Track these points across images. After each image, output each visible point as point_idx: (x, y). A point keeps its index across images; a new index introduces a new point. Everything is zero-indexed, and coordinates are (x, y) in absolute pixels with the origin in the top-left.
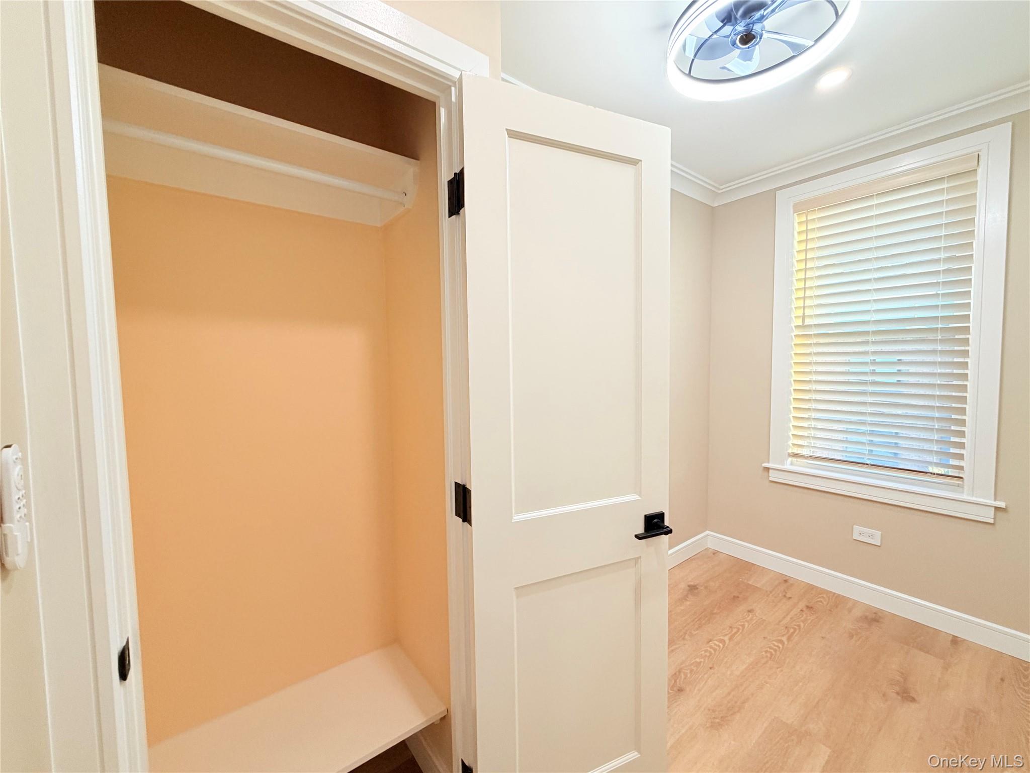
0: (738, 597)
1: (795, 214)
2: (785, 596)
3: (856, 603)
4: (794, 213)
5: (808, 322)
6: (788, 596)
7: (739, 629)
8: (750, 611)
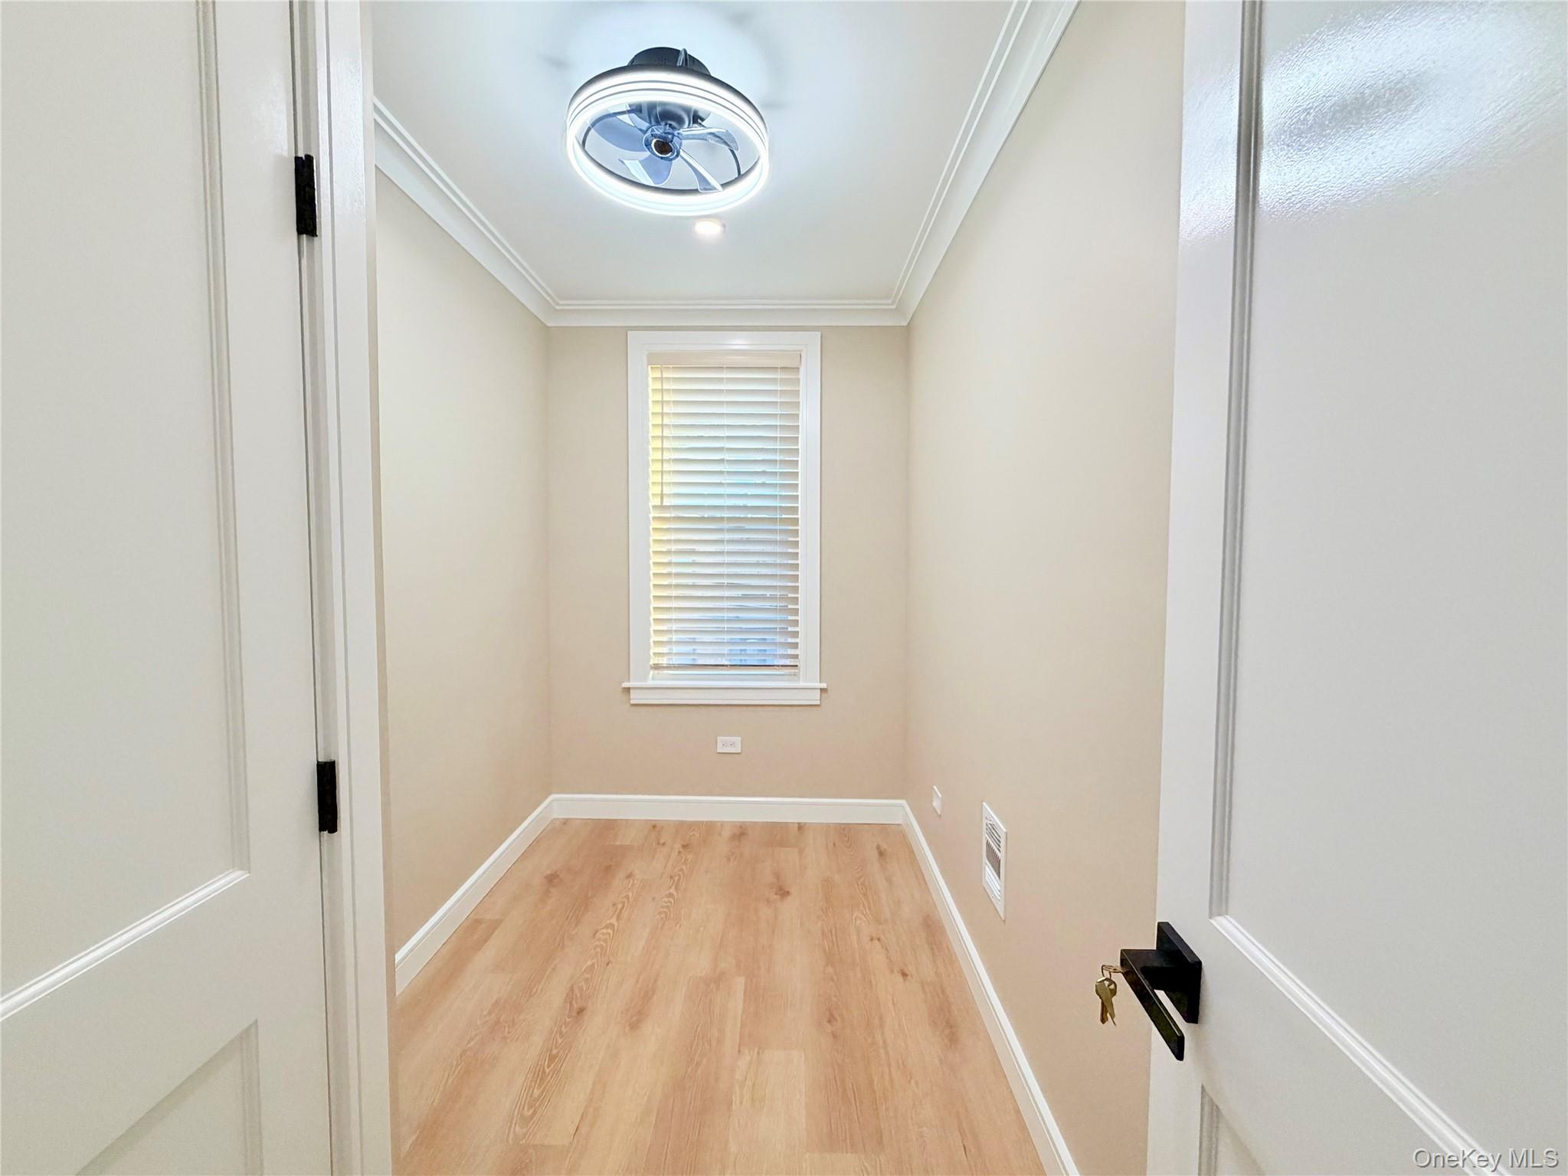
0: (610, 866)
1: (650, 366)
2: (659, 843)
3: (723, 824)
4: (648, 365)
5: (667, 502)
6: (662, 841)
7: (624, 903)
8: (629, 876)
